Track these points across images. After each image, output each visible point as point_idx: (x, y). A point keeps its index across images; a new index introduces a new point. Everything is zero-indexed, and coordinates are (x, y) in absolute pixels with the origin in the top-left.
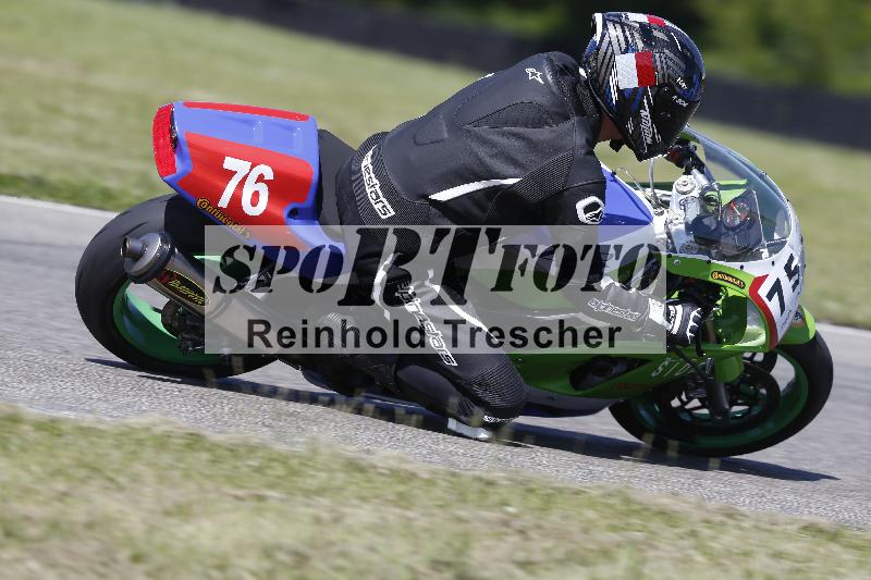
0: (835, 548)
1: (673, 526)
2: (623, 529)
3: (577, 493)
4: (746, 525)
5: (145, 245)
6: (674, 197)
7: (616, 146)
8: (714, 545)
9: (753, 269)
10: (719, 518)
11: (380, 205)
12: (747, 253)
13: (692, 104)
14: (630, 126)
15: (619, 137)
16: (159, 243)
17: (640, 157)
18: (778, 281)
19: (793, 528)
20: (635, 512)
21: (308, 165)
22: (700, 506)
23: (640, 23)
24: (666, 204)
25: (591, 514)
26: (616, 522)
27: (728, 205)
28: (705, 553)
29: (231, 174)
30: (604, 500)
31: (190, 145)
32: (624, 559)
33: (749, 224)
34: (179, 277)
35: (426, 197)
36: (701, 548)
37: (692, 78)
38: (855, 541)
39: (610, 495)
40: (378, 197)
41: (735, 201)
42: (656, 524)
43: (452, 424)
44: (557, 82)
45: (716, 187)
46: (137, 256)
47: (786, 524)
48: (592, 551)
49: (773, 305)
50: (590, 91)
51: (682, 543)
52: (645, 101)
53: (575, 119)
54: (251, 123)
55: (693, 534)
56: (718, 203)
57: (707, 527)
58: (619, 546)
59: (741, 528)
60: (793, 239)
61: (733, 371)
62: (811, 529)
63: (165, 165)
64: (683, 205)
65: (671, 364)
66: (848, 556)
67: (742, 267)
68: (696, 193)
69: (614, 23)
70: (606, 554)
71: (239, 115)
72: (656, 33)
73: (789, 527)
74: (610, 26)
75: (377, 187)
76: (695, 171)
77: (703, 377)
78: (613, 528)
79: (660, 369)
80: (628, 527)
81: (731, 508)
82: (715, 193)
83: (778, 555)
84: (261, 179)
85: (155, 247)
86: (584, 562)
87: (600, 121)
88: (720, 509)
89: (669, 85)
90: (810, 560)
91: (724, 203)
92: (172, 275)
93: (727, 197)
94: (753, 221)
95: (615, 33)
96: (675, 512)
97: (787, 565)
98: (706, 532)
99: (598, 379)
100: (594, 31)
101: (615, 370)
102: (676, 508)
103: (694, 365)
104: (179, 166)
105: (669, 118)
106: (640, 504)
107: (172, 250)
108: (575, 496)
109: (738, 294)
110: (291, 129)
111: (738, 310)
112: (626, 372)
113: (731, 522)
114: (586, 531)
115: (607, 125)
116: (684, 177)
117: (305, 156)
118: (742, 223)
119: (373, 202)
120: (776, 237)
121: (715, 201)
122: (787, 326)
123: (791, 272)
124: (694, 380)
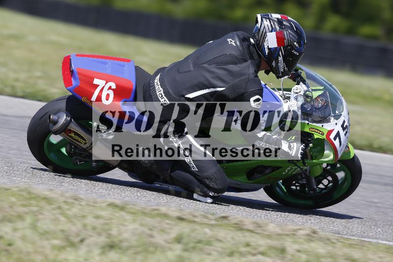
0: (123, 213)
1: (51, 204)
2: (28, 206)
3: (7, 189)
4: (83, 203)
5: (59, 118)
6: (292, 95)
7: (267, 72)
8: (69, 213)
9: (327, 127)
10: (71, 201)
11: (163, 100)
12: (325, 120)
13: (301, 54)
14: (274, 64)
15: (269, 69)
16: (65, 117)
17: (278, 77)
18: (338, 132)
19: (104, 205)
20: (34, 198)
21: (131, 82)
22: (62, 195)
23: (277, 18)
24: (289, 98)
25: (13, 199)
26: (24, 202)
27: (316, 98)
28: (65, 217)
29: (97, 86)
30: (19, 193)
31: (79, 74)
32: (29, 220)
33: (325, 107)
34: (74, 132)
35: (183, 96)
36: (63, 214)
37: (300, 42)
38: (131, 210)
39: (22, 190)
40: (162, 96)
41: (319, 96)
42: (43, 203)
43: (195, 196)
44: (241, 45)
45: (310, 90)
46: (55, 123)
47: (101, 203)
48: (13, 216)
49: (337, 143)
50: (256, 49)
51: (54, 212)
52: (280, 53)
53: (249, 61)
54: (105, 63)
55: (59, 208)
56: (312, 97)
57: (66, 205)
58: (26, 213)
59: (81, 205)
60: (344, 113)
61: (318, 172)
62: (112, 205)
63: (67, 82)
64: (296, 99)
65: (291, 169)
66: (128, 217)
67: (323, 126)
68: (302, 93)
69: (266, 18)
70: (20, 217)
71: (100, 60)
72: (284, 23)
73: (102, 204)
74: (264, 20)
75: (162, 92)
76: (301, 83)
77: (305, 174)
78: (24, 206)
79: (287, 171)
80: (30, 205)
81: (76, 196)
82: (310, 93)
83: (97, 217)
84: (110, 88)
85: (63, 118)
86: (10, 221)
87: (260, 62)
88: (72, 197)
89: (291, 46)
90: (111, 219)
91: (314, 97)
92: (70, 131)
93: (315, 94)
94: (327, 105)
95: (266, 23)
96: (52, 198)
97: (101, 221)
98: (65, 207)
99: (259, 175)
100: (257, 22)
101: (267, 171)
102: (52, 196)
103: (301, 169)
104: (74, 83)
105: (291, 60)
106: (35, 194)
107: (71, 120)
108: (5, 191)
109: (321, 138)
110: (123, 66)
111: (320, 145)
112: (271, 172)
113: (77, 202)
114: (11, 207)
115: (264, 64)
116: (297, 86)
117: (130, 79)
118: (322, 106)
119: (160, 98)
120: (337, 112)
121: (310, 96)
122: (342, 152)
123: (344, 128)
124: (301, 176)
